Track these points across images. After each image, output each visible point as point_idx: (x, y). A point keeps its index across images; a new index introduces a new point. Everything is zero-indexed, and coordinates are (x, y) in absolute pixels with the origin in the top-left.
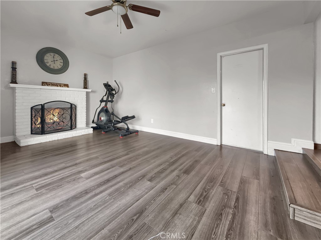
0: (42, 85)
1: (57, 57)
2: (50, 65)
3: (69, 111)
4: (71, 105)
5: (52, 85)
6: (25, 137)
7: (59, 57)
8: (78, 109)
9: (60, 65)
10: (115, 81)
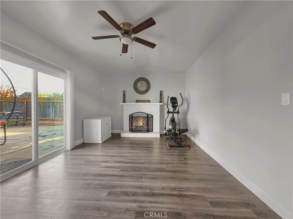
0: (136, 102)
1: (144, 83)
2: (140, 89)
3: (146, 119)
4: (148, 115)
5: (141, 101)
6: (126, 132)
7: (145, 83)
8: (154, 118)
9: (145, 88)
10: (181, 94)
